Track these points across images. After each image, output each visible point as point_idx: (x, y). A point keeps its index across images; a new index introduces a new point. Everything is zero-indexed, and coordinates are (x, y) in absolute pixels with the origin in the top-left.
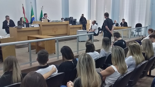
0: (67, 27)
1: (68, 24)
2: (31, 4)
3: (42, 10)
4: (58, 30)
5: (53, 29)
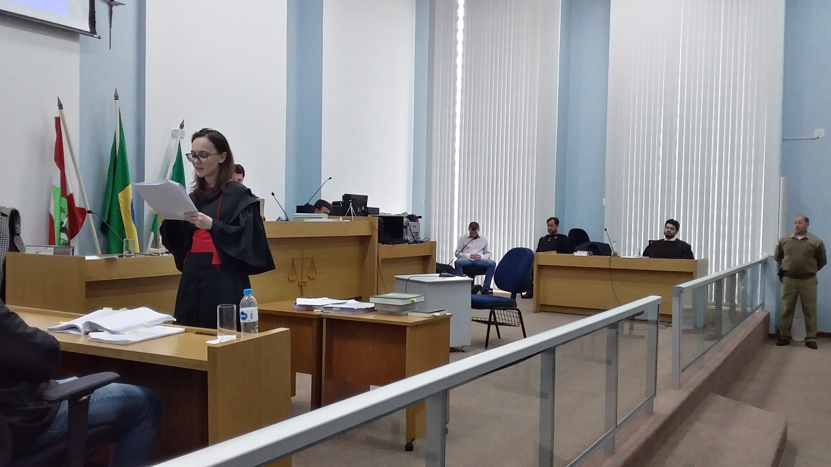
0: (363, 256)
1: (370, 234)
2: (116, 103)
3: (179, 146)
4: (316, 272)
5: (294, 269)
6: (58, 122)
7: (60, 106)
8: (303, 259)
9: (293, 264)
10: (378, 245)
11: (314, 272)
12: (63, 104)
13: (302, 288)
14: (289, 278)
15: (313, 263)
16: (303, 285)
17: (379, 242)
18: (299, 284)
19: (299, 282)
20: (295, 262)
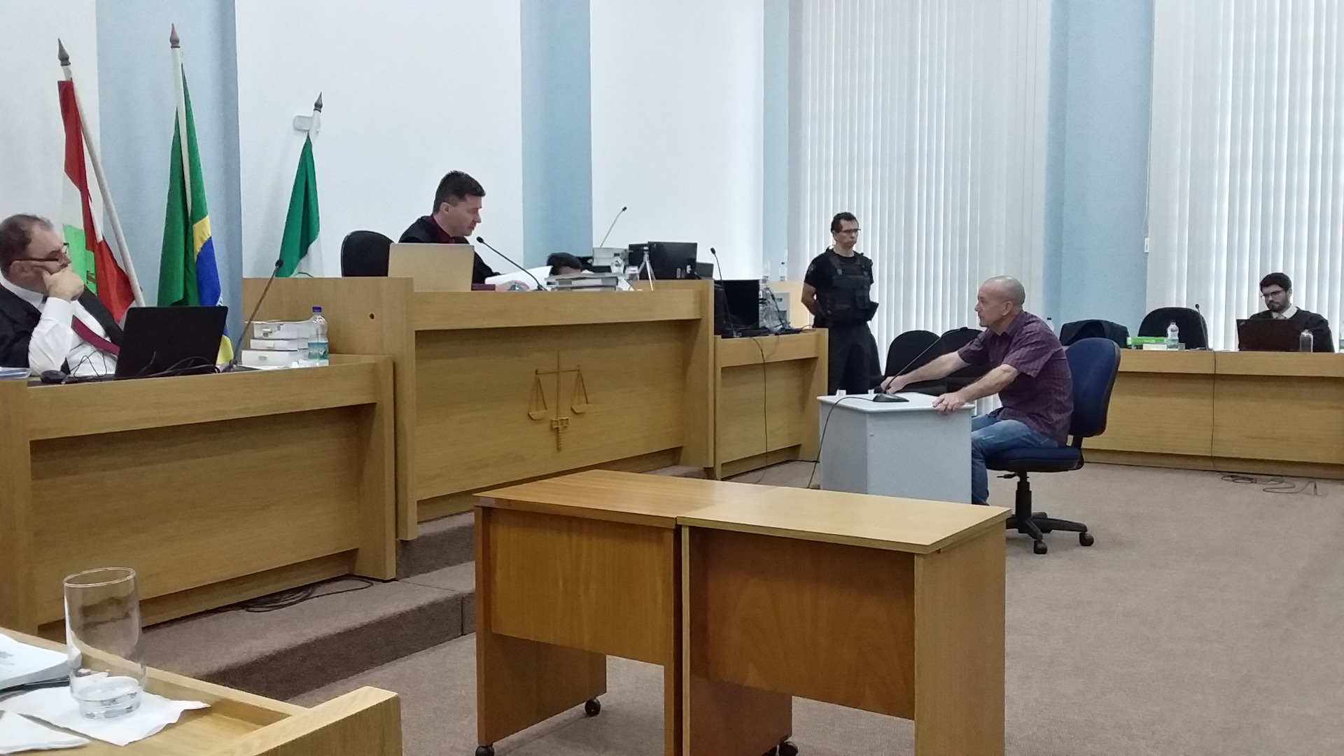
1: (698, 317)
2: (174, 56)
3: (308, 146)
4: (587, 399)
5: (539, 394)
6: (67, 92)
7: (64, 60)
8: (558, 373)
9: (538, 382)
10: (715, 338)
11: (584, 400)
12: (69, 54)
13: (558, 432)
14: (530, 413)
15: (580, 379)
16: (560, 427)
17: (715, 334)
18: (551, 426)
19: (552, 421)
20: (543, 379)
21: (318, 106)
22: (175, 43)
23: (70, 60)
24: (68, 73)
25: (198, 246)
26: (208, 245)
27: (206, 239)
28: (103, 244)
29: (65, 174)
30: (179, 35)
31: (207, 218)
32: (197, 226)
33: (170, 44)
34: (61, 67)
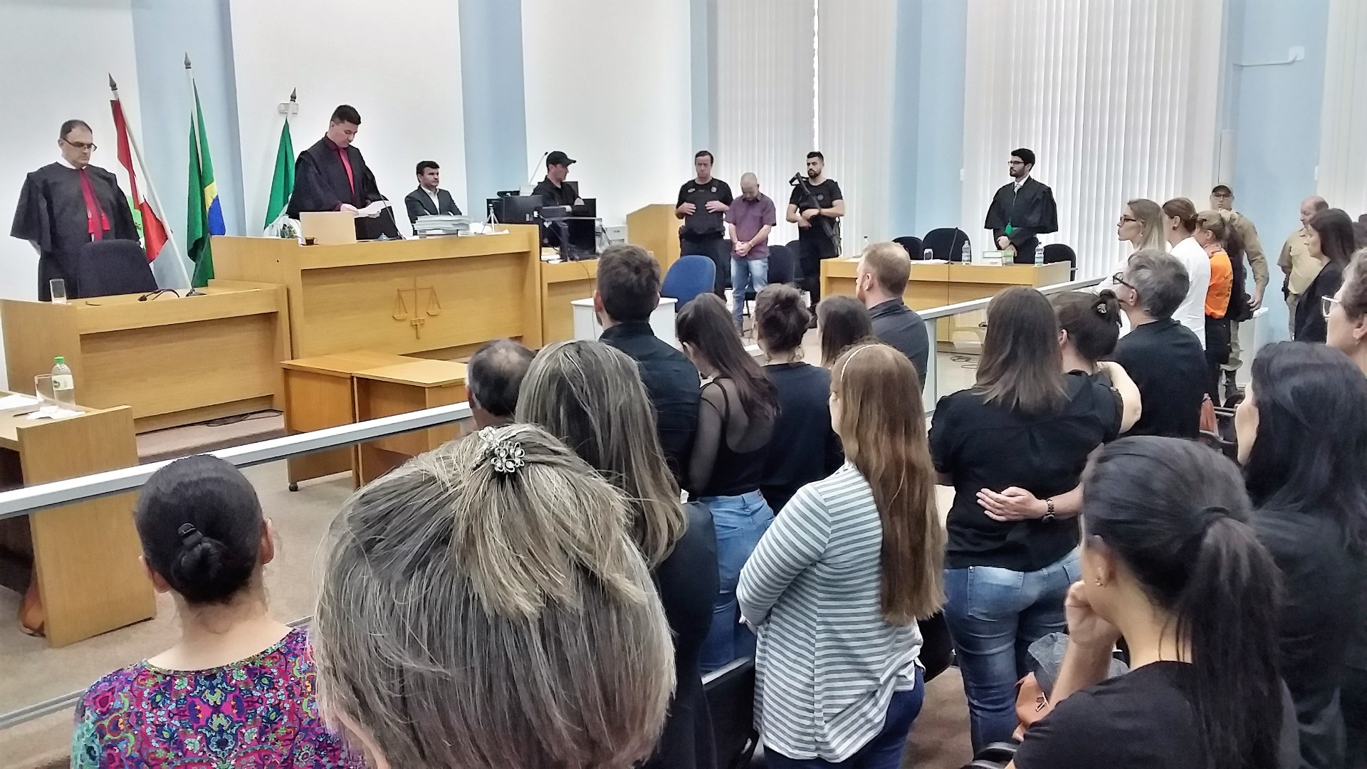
1: (527, 250)
2: (188, 73)
3: (286, 127)
4: (439, 306)
5: (401, 305)
6: (116, 106)
7: (114, 87)
8: (415, 290)
9: (400, 297)
10: (541, 264)
11: (437, 306)
12: (116, 82)
13: (417, 328)
14: (395, 316)
16: (418, 324)
18: (411, 323)
19: (411, 321)
20: (403, 295)
21: (293, 98)
22: (188, 65)
23: (117, 87)
24: (116, 95)
25: (209, 202)
26: (216, 200)
27: (214, 197)
28: (145, 205)
29: (119, 162)
30: (190, 59)
31: (214, 183)
32: (207, 189)
33: (185, 66)
34: (112, 91)
